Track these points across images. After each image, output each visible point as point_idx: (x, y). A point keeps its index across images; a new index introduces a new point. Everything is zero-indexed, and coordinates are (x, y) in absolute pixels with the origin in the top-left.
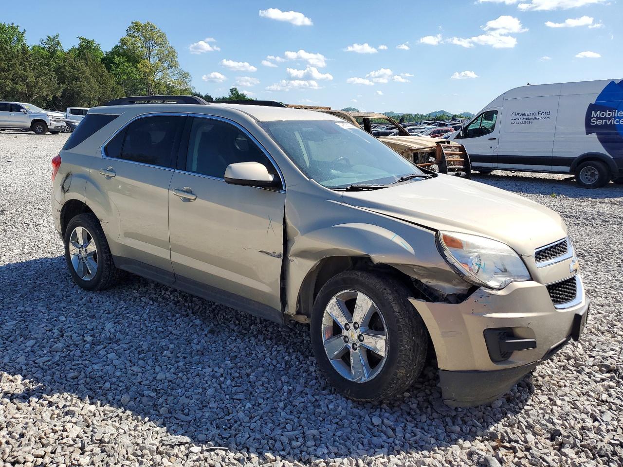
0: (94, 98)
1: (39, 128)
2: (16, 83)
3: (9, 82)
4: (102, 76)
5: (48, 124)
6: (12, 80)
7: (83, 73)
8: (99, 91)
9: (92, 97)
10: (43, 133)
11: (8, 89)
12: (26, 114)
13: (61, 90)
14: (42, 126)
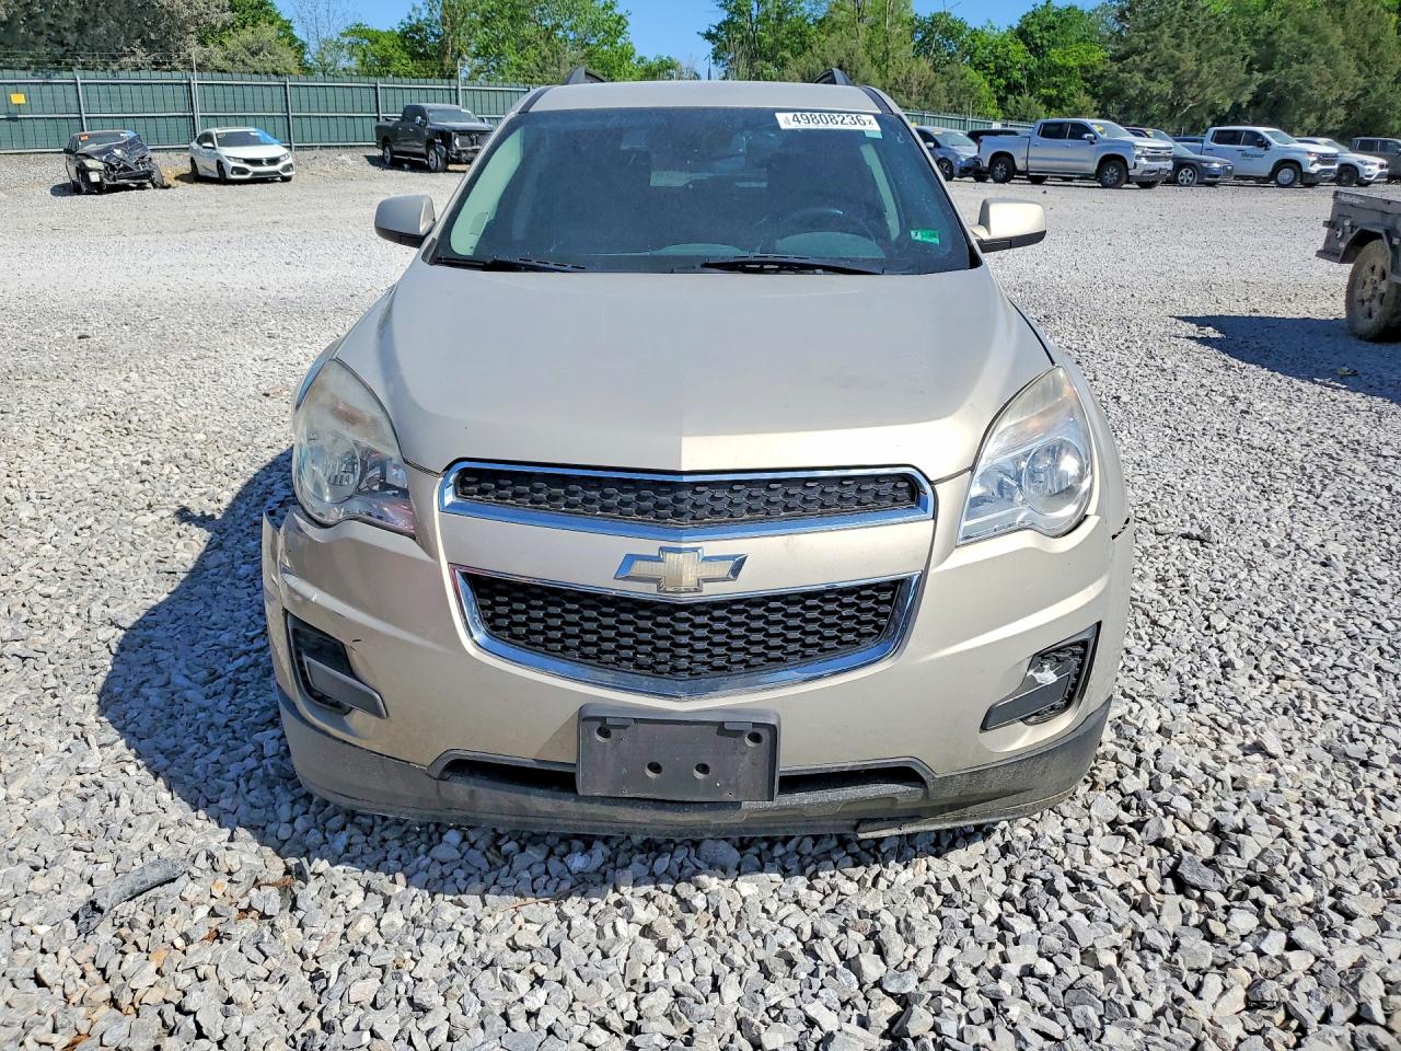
0: (1337, 102)
1: (1112, 175)
2: (1152, 79)
3: (1138, 77)
4: (1375, 44)
5: (1130, 165)
6: (1148, 71)
7: (1324, 40)
8: (1356, 83)
9: (1330, 99)
10: (1116, 185)
11: (1133, 92)
12: (1092, 143)
13: (1253, 88)
14: (1119, 171)
